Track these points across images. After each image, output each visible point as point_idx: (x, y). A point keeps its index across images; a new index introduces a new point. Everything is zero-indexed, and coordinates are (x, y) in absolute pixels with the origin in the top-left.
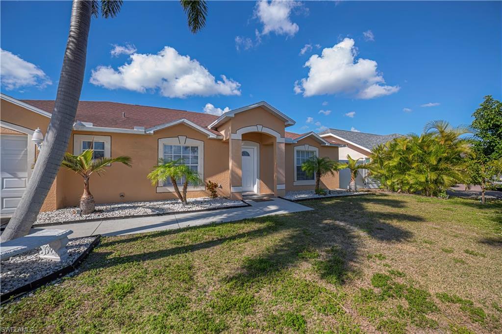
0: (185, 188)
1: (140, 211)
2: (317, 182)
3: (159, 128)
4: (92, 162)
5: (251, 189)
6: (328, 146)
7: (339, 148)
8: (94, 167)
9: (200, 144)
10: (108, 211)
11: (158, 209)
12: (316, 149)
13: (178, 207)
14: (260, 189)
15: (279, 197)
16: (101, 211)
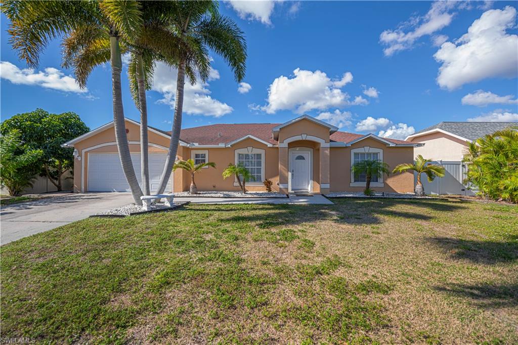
0: (244, 183)
1: (218, 195)
2: (367, 184)
3: (233, 143)
4: (195, 166)
5: (306, 188)
6: (392, 147)
7: (414, 149)
8: (197, 169)
9: (262, 152)
10: (203, 194)
11: (226, 195)
12: (381, 151)
13: (239, 195)
14: (313, 188)
15: (323, 195)
16: (200, 194)
